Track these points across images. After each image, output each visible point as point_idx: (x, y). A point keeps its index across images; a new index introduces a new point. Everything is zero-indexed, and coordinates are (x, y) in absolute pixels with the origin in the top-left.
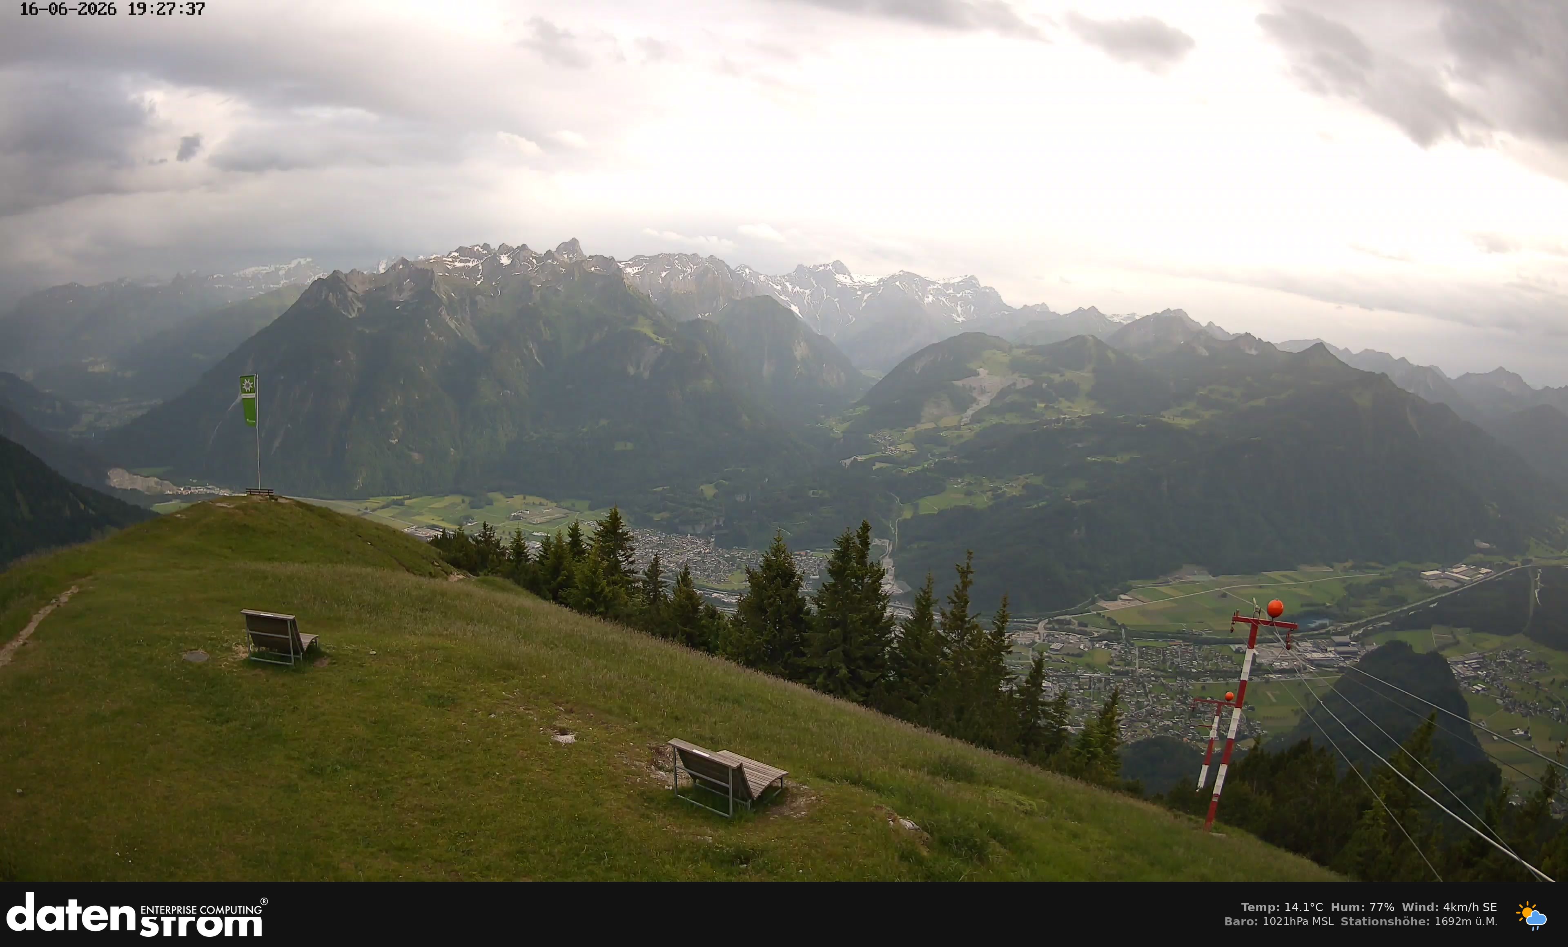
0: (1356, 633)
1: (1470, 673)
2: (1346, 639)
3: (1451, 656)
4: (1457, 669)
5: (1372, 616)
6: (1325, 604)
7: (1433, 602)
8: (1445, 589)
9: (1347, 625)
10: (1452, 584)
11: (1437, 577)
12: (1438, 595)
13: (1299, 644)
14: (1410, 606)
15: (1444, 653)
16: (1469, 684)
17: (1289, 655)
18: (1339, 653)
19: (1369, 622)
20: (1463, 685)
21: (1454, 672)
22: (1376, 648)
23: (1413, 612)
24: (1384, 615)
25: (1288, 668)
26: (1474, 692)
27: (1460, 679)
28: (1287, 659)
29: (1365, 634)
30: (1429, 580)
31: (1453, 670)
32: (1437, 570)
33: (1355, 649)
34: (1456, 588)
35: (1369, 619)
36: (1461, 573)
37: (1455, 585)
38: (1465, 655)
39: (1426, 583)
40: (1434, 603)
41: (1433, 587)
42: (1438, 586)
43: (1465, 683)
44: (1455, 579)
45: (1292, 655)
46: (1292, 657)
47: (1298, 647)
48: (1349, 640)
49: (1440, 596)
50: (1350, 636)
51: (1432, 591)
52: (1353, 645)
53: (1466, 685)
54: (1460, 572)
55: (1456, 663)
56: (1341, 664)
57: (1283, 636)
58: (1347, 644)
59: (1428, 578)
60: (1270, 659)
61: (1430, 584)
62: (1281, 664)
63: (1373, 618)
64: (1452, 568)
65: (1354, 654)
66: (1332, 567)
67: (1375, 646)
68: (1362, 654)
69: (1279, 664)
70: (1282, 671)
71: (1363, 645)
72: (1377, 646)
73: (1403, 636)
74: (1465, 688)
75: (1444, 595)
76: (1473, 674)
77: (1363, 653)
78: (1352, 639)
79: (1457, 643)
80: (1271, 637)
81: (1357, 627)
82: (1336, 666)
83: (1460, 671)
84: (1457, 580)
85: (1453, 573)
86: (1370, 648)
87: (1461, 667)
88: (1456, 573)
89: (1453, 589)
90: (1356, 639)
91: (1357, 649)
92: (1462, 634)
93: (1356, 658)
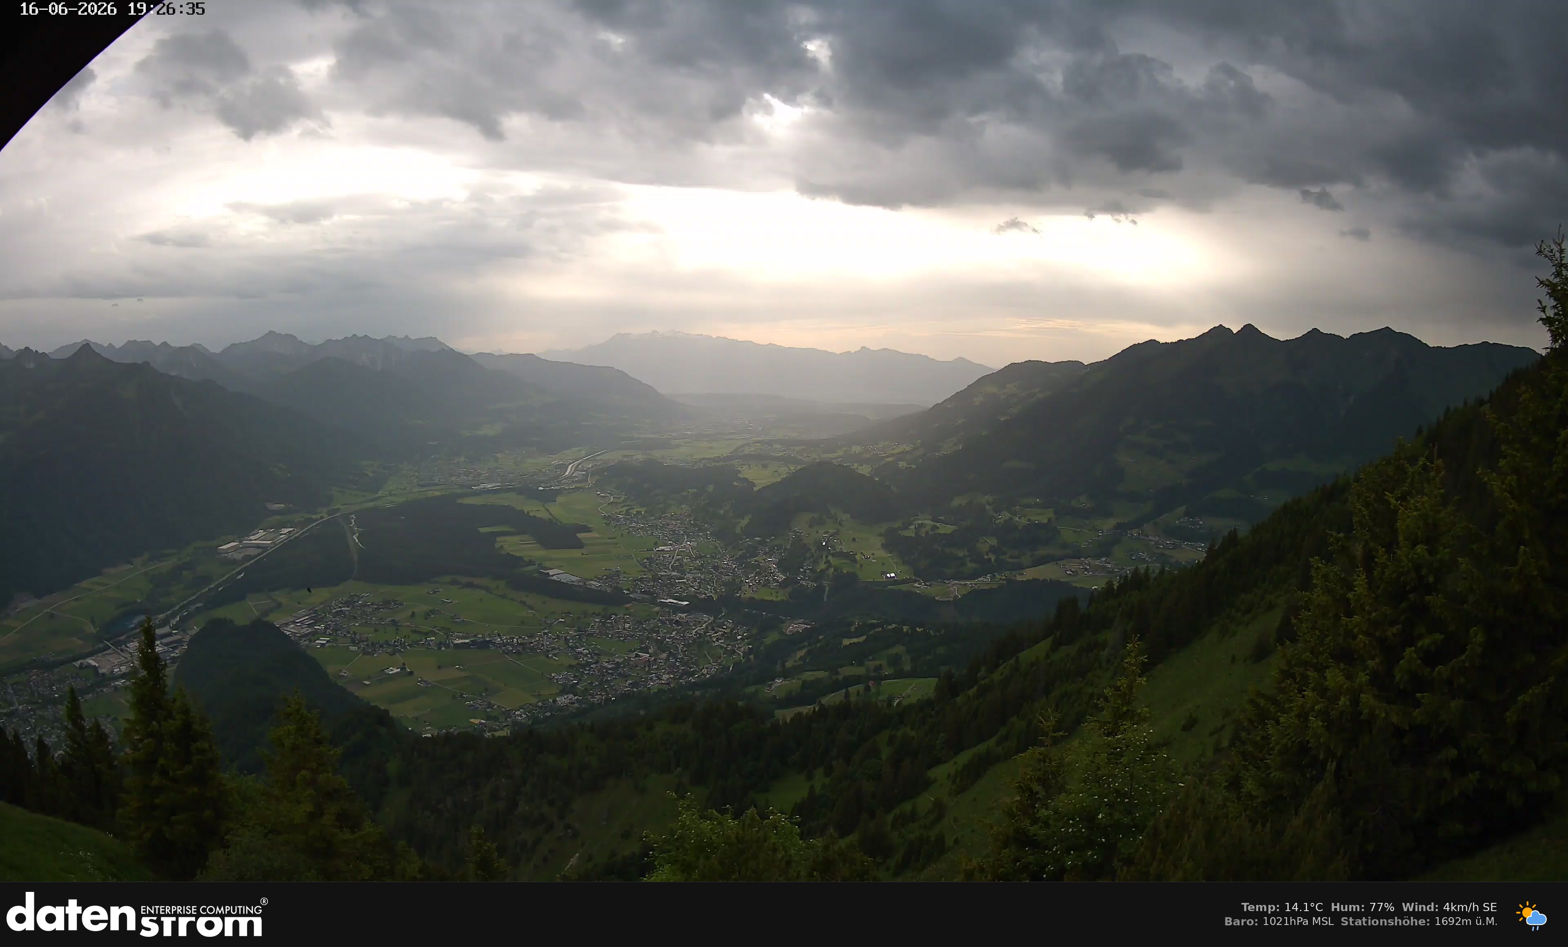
0: (173, 622)
1: (306, 630)
2: (166, 629)
3: (277, 620)
4: (289, 630)
5: (182, 601)
6: (136, 602)
7: (239, 573)
8: (247, 558)
9: (162, 616)
10: (252, 552)
11: (235, 549)
12: (243, 564)
13: (128, 645)
14: (217, 583)
15: (271, 618)
16: (310, 641)
17: (123, 659)
18: (166, 645)
19: (182, 609)
20: (304, 643)
21: (288, 633)
22: (198, 631)
23: (221, 588)
24: (194, 597)
25: (127, 671)
26: (319, 646)
27: (297, 638)
28: (123, 663)
29: (183, 620)
30: (228, 553)
31: (285, 632)
32: (234, 542)
33: (180, 637)
34: (259, 555)
35: (182, 604)
36: (261, 539)
37: (259, 551)
38: (294, 615)
39: (226, 557)
40: (241, 574)
41: (235, 559)
42: (238, 556)
43: (305, 641)
44: (255, 546)
45: (126, 658)
46: (126, 661)
47: (128, 649)
48: (170, 630)
49: (245, 565)
50: (170, 627)
51: (234, 562)
52: (175, 634)
53: (306, 643)
54: (258, 538)
55: (287, 625)
56: (172, 655)
57: (111, 642)
58: (170, 635)
59: (226, 551)
60: (108, 667)
61: (230, 557)
62: (120, 669)
63: (185, 602)
64: (249, 536)
65: (180, 642)
66: (132, 564)
67: (196, 629)
68: (188, 640)
69: (118, 669)
70: (123, 676)
71: (184, 631)
72: (199, 629)
73: (220, 613)
74: (307, 645)
75: (248, 564)
76: (310, 630)
77: (187, 638)
78: (173, 628)
79: (280, 605)
80: (101, 646)
81: (173, 616)
82: (168, 658)
83: (294, 631)
84: (258, 546)
85: (251, 540)
86: (193, 632)
87: (294, 627)
88: (255, 540)
89: (257, 556)
90: (175, 627)
91: (181, 637)
92: (281, 596)
93: (182, 646)
